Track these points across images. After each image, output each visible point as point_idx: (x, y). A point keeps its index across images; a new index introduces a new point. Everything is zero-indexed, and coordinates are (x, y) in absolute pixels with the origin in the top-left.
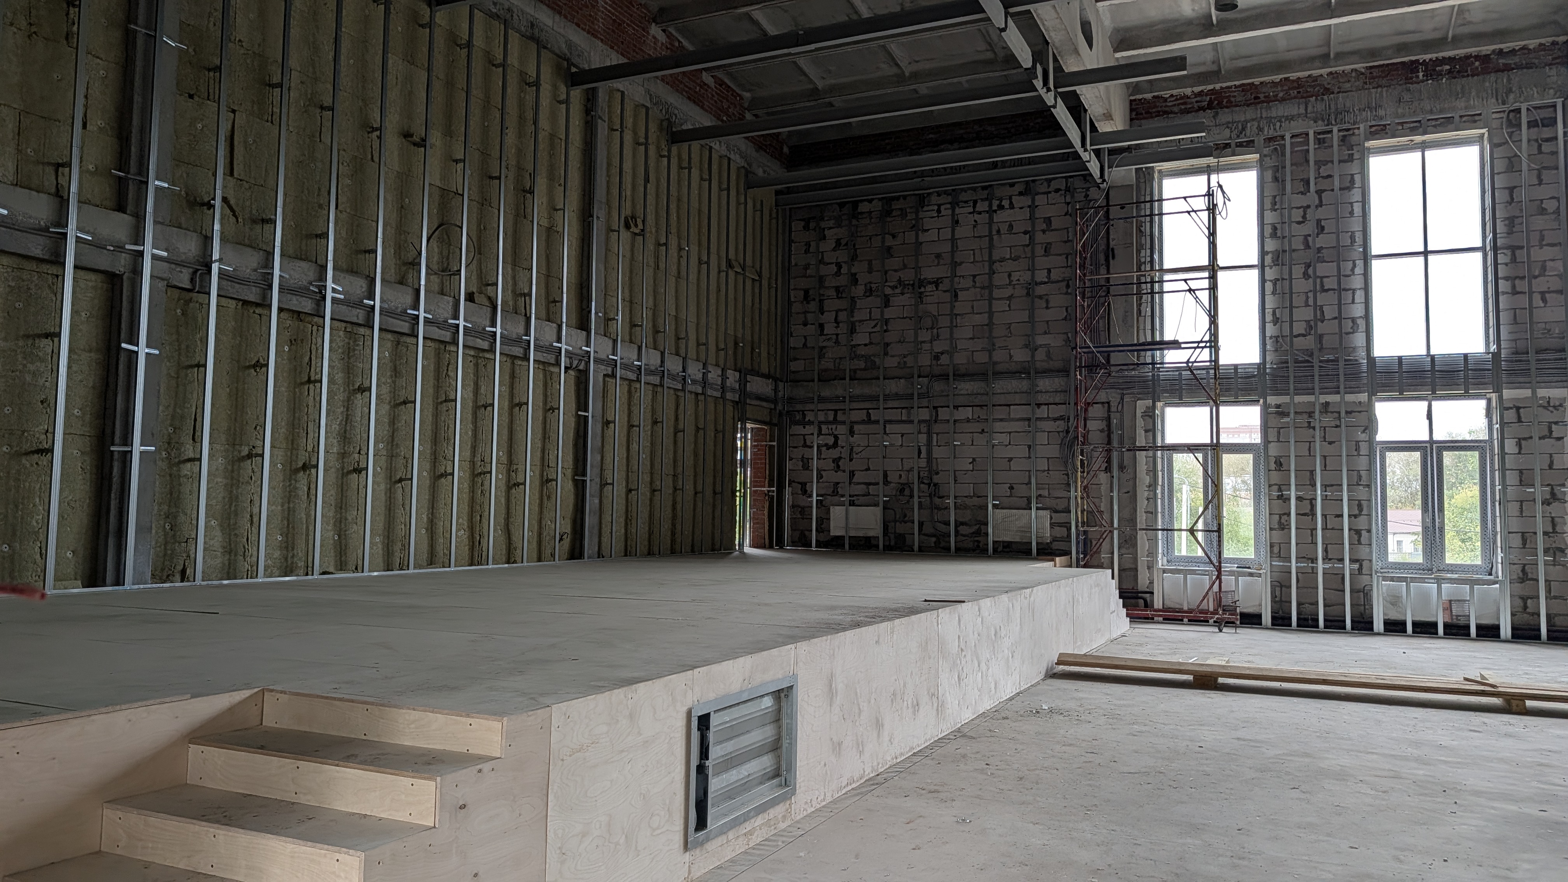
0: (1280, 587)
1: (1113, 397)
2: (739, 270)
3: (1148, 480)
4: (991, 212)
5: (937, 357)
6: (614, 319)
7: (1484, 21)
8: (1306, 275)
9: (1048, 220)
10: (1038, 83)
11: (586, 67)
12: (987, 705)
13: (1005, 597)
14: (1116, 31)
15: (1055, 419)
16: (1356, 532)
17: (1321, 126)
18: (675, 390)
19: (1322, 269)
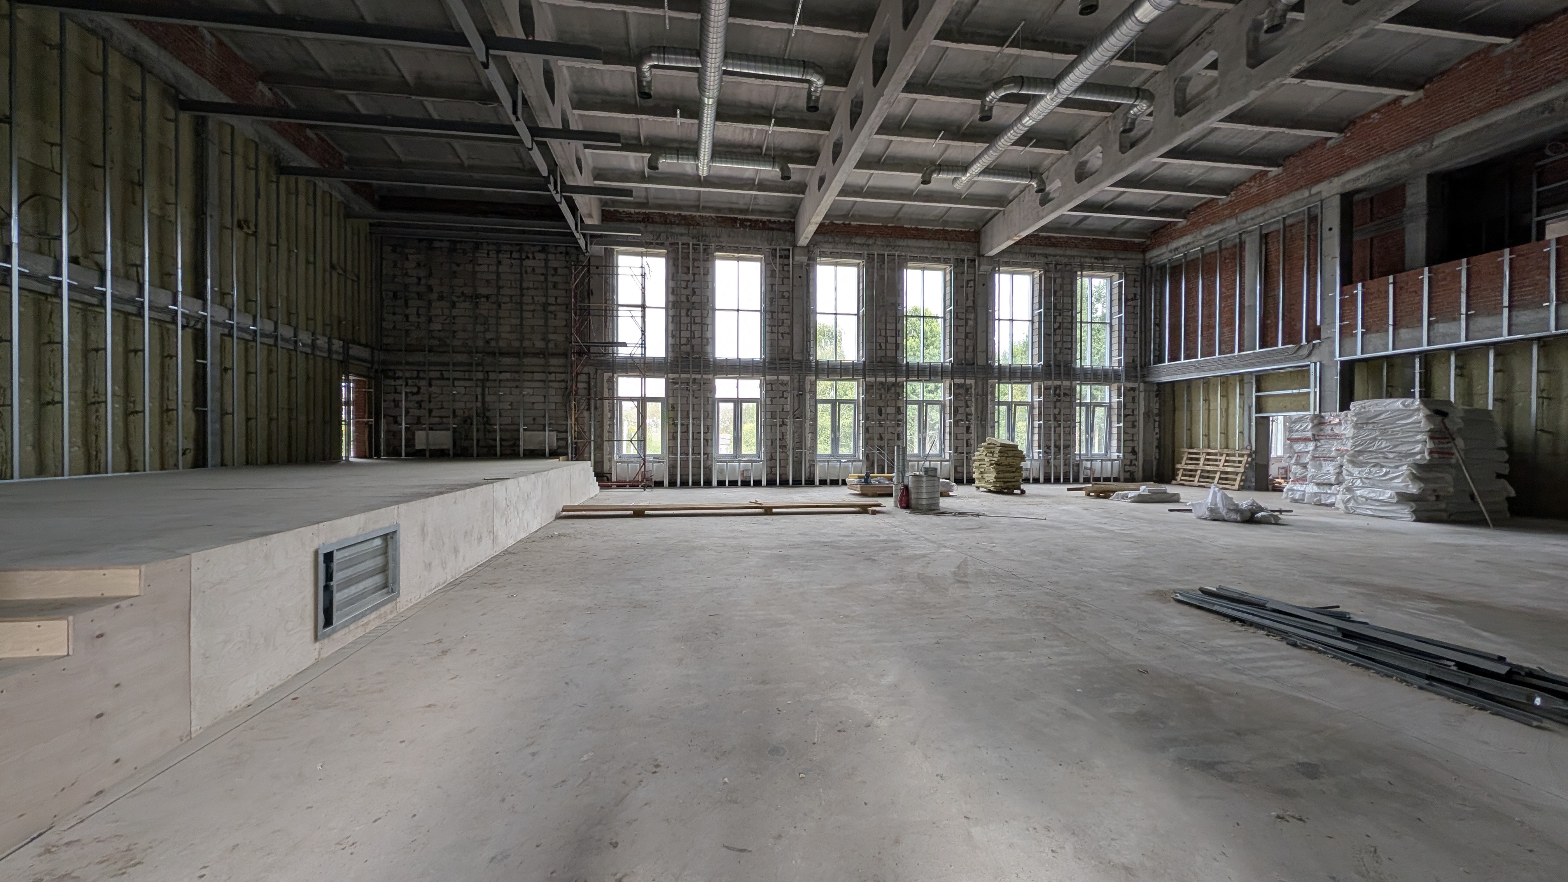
0: (672, 467)
1: (592, 370)
2: (341, 272)
3: (609, 415)
4: (521, 259)
5: (488, 342)
6: (229, 294)
7: (765, 205)
8: (687, 315)
9: (556, 269)
10: (551, 187)
11: (195, 97)
12: (523, 535)
13: (533, 476)
14: (595, 168)
15: (559, 381)
16: (706, 440)
17: (695, 242)
18: (288, 350)
19: (695, 313)
